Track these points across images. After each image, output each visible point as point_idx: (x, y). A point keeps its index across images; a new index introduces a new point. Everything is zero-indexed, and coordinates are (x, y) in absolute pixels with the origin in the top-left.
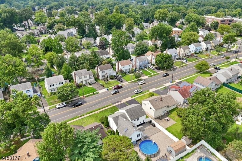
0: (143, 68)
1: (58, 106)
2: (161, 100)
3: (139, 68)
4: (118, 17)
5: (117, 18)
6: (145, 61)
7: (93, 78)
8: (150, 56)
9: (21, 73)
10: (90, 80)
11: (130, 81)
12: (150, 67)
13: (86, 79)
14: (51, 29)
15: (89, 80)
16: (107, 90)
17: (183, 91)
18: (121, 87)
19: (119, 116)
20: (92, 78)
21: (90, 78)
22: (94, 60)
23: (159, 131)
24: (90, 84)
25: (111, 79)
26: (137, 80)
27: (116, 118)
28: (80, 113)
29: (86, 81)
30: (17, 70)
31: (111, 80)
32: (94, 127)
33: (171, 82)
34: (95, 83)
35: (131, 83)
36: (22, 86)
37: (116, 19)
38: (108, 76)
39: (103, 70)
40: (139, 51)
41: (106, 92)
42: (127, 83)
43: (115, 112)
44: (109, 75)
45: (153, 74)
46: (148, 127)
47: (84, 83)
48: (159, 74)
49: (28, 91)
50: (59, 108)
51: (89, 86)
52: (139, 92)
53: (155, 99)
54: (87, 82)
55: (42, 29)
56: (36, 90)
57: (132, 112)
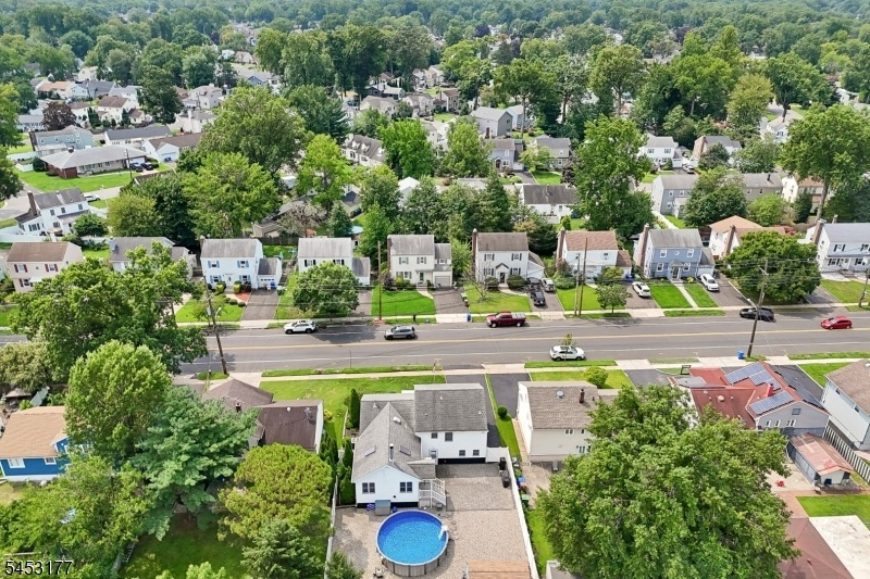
0: (669, 276)
1: (288, 327)
2: (582, 402)
3: (653, 273)
4: (706, 71)
5: (700, 73)
6: (684, 251)
7: (447, 270)
8: (726, 236)
9: (247, 210)
10: (435, 274)
11: (573, 313)
12: (703, 280)
13: (422, 267)
14: (471, 99)
15: (431, 272)
16: (469, 319)
17: (721, 398)
18: (522, 322)
19: (388, 404)
20: (445, 268)
21: (437, 268)
22: (488, 214)
23: (511, 506)
24: (430, 287)
25: (512, 287)
26: (607, 316)
27: (375, 406)
28: (329, 364)
29: (422, 275)
30: (239, 199)
31: (509, 291)
32: (289, 409)
33: (741, 358)
34: (452, 288)
35: (571, 321)
36: (232, 246)
37: (694, 77)
38: (502, 274)
39: (487, 249)
40: (702, 210)
41: (459, 325)
42: (560, 314)
43: (403, 392)
44: (507, 271)
45: (696, 308)
46: (483, 480)
47: (415, 280)
48: (722, 313)
49: (243, 262)
50: (290, 332)
51: (425, 293)
52: (569, 356)
53: (561, 389)
54: (426, 277)
55: (445, 97)
56: (268, 266)
57: (438, 404)
